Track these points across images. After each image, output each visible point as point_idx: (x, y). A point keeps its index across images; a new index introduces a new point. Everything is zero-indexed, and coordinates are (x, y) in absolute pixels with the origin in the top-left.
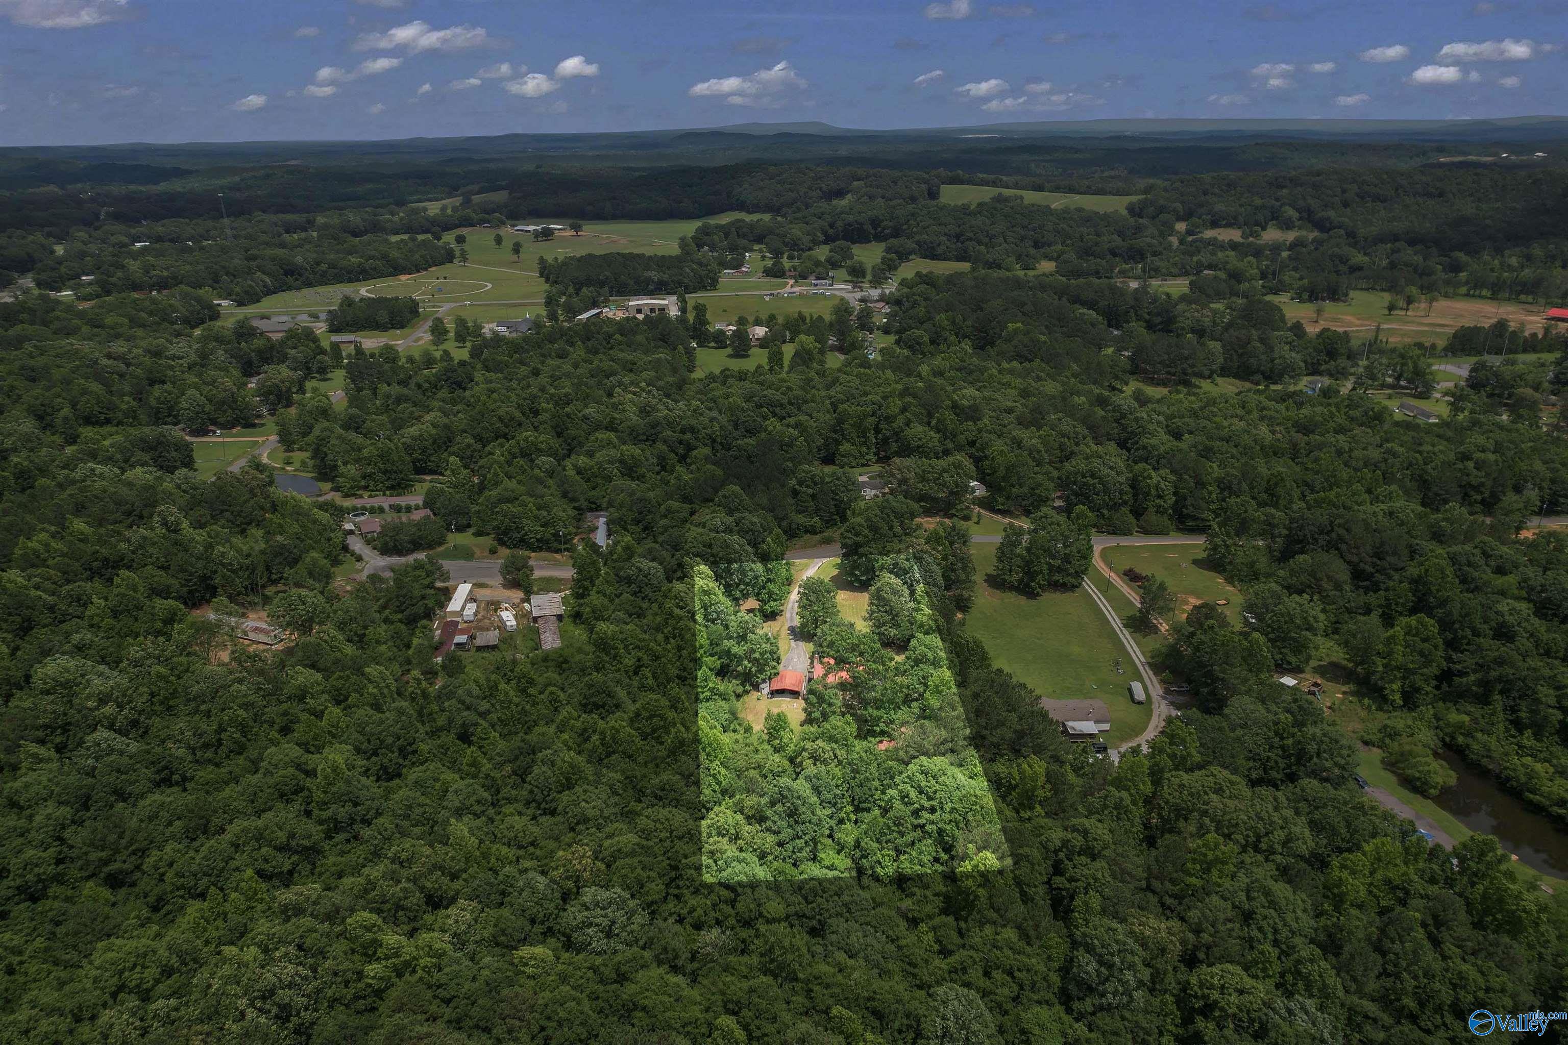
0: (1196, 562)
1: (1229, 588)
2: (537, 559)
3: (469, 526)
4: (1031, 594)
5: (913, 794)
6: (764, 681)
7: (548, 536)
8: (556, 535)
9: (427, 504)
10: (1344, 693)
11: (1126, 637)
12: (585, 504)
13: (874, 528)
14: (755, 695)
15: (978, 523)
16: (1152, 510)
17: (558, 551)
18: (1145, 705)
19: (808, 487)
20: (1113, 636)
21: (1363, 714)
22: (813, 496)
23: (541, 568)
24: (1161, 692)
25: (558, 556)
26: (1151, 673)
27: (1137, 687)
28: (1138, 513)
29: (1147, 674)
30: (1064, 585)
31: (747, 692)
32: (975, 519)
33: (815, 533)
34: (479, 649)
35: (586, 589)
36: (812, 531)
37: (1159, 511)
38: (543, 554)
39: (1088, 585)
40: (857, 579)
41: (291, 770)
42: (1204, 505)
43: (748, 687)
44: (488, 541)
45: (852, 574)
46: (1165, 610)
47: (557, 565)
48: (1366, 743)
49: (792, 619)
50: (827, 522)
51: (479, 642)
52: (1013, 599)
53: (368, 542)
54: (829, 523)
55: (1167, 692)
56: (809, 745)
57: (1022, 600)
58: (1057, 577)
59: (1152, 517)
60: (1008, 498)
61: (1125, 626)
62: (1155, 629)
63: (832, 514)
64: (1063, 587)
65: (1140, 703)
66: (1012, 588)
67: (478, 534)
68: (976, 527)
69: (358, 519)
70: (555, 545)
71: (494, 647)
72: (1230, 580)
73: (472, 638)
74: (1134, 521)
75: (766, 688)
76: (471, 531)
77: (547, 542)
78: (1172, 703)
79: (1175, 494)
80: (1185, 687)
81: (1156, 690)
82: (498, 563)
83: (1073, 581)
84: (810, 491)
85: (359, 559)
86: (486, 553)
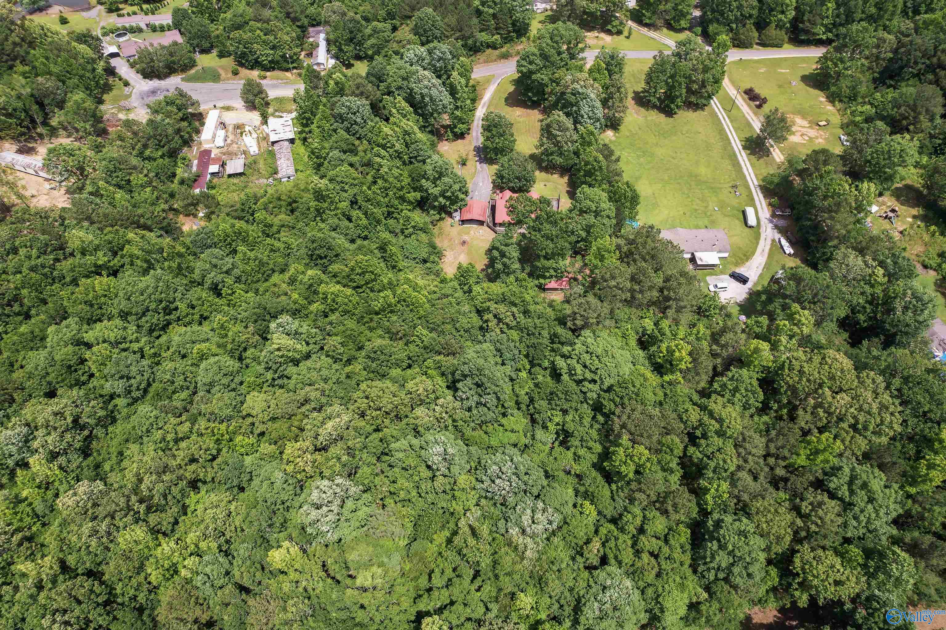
0: (805, 79)
1: (830, 107)
2: (272, 78)
3: (212, 47)
4: (669, 113)
5: (579, 369)
6: (456, 211)
7: (277, 58)
8: (283, 56)
9: (177, 25)
10: (914, 217)
11: (743, 157)
12: (306, 21)
13: (544, 56)
14: (449, 221)
15: (628, 37)
16: (773, 25)
17: (287, 70)
18: (756, 230)
19: (489, 7)
20: (733, 158)
21: (926, 238)
22: (494, 16)
23: (274, 86)
24: (768, 216)
25: (288, 74)
26: (761, 196)
27: (750, 211)
28: (761, 25)
29: (759, 197)
30: (697, 105)
31: (441, 219)
32: (626, 33)
33: (495, 48)
34: (230, 176)
35: (309, 119)
36: (494, 47)
37: (780, 26)
38: (277, 73)
39: (715, 103)
40: (530, 99)
41: (70, 348)
42: (819, 21)
43: (443, 215)
44: (229, 62)
45: (525, 95)
46: (780, 139)
47: (288, 83)
48: (925, 267)
49: (477, 139)
50: (506, 38)
51: (230, 169)
52: (655, 116)
53: (132, 66)
54: (507, 40)
55: (773, 215)
56: (493, 306)
57: (661, 118)
58: (693, 99)
59: (772, 31)
60: (654, 13)
61: (745, 148)
62: (768, 153)
63: (510, 32)
64: (696, 107)
65: (751, 227)
66: (654, 107)
67: (221, 55)
68: (626, 42)
69: (121, 39)
70: (285, 65)
71: (241, 174)
72: (832, 98)
73: (223, 165)
74: (756, 35)
75: (457, 216)
76: (215, 52)
77: (278, 62)
78: (776, 227)
79: (796, 8)
80: (788, 212)
81: (765, 213)
82: (238, 84)
83: (704, 101)
84: (491, 11)
85: (127, 84)
86: (230, 75)
